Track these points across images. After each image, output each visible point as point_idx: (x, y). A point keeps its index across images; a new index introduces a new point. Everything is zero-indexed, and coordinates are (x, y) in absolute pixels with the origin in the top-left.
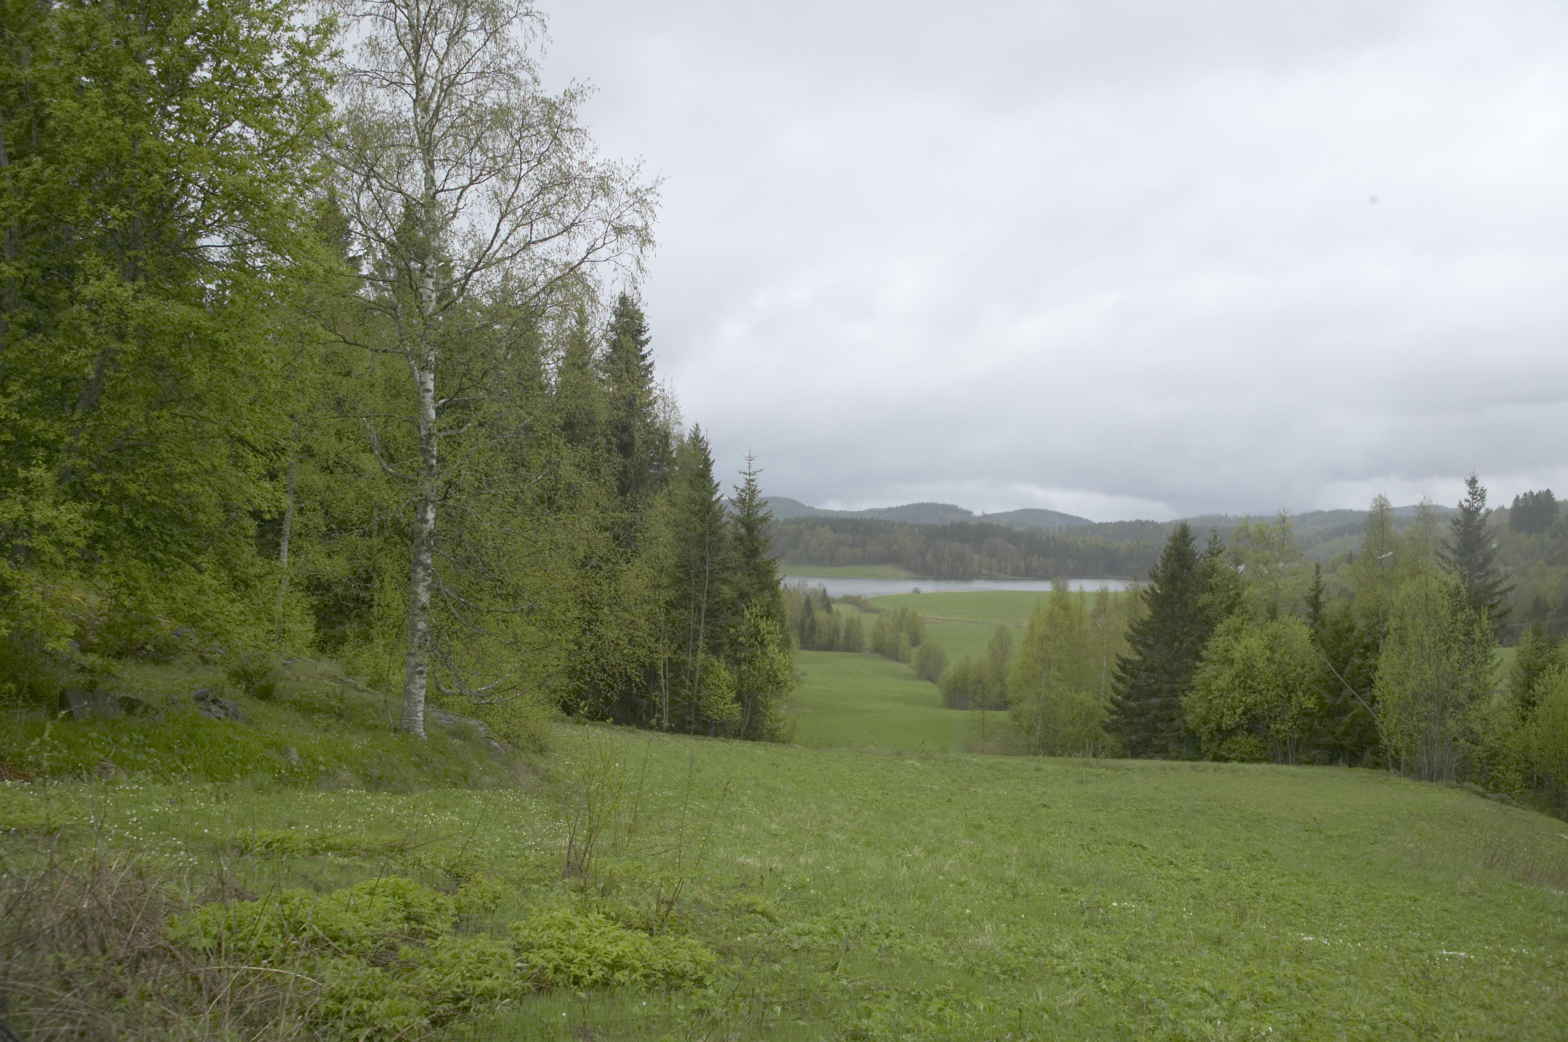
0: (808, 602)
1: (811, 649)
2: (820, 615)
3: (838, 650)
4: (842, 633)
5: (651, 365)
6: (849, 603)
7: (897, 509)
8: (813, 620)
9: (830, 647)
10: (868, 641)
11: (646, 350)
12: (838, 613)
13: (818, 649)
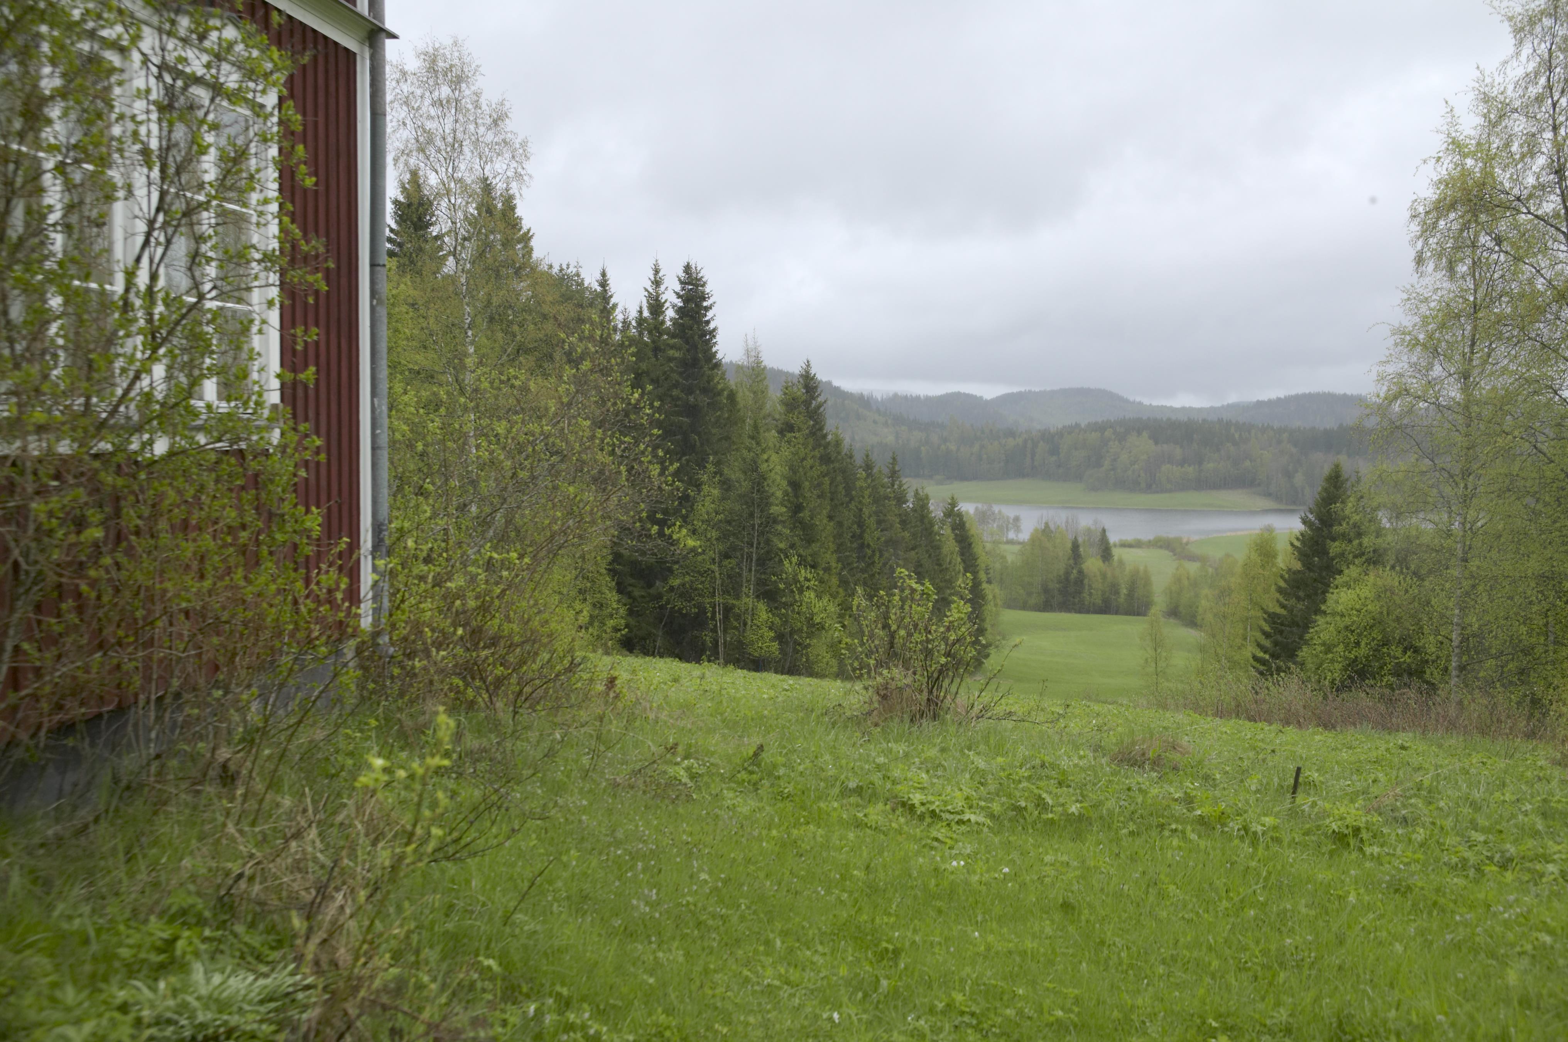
0: (1075, 546)
1: (1080, 612)
2: (1092, 564)
3: (1117, 613)
4: (1124, 591)
5: (714, 330)
6: (1161, 547)
7: (1270, 403)
8: (1081, 572)
9: (1106, 608)
10: (1160, 602)
11: (710, 314)
12: (1121, 562)
13: (1088, 612)
